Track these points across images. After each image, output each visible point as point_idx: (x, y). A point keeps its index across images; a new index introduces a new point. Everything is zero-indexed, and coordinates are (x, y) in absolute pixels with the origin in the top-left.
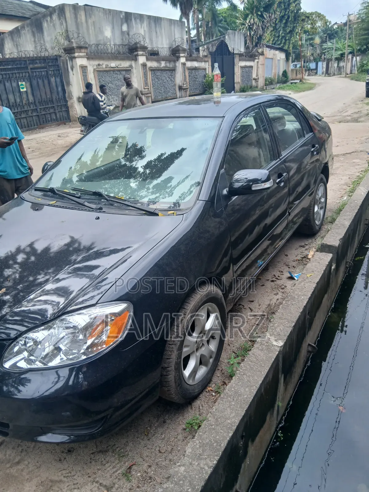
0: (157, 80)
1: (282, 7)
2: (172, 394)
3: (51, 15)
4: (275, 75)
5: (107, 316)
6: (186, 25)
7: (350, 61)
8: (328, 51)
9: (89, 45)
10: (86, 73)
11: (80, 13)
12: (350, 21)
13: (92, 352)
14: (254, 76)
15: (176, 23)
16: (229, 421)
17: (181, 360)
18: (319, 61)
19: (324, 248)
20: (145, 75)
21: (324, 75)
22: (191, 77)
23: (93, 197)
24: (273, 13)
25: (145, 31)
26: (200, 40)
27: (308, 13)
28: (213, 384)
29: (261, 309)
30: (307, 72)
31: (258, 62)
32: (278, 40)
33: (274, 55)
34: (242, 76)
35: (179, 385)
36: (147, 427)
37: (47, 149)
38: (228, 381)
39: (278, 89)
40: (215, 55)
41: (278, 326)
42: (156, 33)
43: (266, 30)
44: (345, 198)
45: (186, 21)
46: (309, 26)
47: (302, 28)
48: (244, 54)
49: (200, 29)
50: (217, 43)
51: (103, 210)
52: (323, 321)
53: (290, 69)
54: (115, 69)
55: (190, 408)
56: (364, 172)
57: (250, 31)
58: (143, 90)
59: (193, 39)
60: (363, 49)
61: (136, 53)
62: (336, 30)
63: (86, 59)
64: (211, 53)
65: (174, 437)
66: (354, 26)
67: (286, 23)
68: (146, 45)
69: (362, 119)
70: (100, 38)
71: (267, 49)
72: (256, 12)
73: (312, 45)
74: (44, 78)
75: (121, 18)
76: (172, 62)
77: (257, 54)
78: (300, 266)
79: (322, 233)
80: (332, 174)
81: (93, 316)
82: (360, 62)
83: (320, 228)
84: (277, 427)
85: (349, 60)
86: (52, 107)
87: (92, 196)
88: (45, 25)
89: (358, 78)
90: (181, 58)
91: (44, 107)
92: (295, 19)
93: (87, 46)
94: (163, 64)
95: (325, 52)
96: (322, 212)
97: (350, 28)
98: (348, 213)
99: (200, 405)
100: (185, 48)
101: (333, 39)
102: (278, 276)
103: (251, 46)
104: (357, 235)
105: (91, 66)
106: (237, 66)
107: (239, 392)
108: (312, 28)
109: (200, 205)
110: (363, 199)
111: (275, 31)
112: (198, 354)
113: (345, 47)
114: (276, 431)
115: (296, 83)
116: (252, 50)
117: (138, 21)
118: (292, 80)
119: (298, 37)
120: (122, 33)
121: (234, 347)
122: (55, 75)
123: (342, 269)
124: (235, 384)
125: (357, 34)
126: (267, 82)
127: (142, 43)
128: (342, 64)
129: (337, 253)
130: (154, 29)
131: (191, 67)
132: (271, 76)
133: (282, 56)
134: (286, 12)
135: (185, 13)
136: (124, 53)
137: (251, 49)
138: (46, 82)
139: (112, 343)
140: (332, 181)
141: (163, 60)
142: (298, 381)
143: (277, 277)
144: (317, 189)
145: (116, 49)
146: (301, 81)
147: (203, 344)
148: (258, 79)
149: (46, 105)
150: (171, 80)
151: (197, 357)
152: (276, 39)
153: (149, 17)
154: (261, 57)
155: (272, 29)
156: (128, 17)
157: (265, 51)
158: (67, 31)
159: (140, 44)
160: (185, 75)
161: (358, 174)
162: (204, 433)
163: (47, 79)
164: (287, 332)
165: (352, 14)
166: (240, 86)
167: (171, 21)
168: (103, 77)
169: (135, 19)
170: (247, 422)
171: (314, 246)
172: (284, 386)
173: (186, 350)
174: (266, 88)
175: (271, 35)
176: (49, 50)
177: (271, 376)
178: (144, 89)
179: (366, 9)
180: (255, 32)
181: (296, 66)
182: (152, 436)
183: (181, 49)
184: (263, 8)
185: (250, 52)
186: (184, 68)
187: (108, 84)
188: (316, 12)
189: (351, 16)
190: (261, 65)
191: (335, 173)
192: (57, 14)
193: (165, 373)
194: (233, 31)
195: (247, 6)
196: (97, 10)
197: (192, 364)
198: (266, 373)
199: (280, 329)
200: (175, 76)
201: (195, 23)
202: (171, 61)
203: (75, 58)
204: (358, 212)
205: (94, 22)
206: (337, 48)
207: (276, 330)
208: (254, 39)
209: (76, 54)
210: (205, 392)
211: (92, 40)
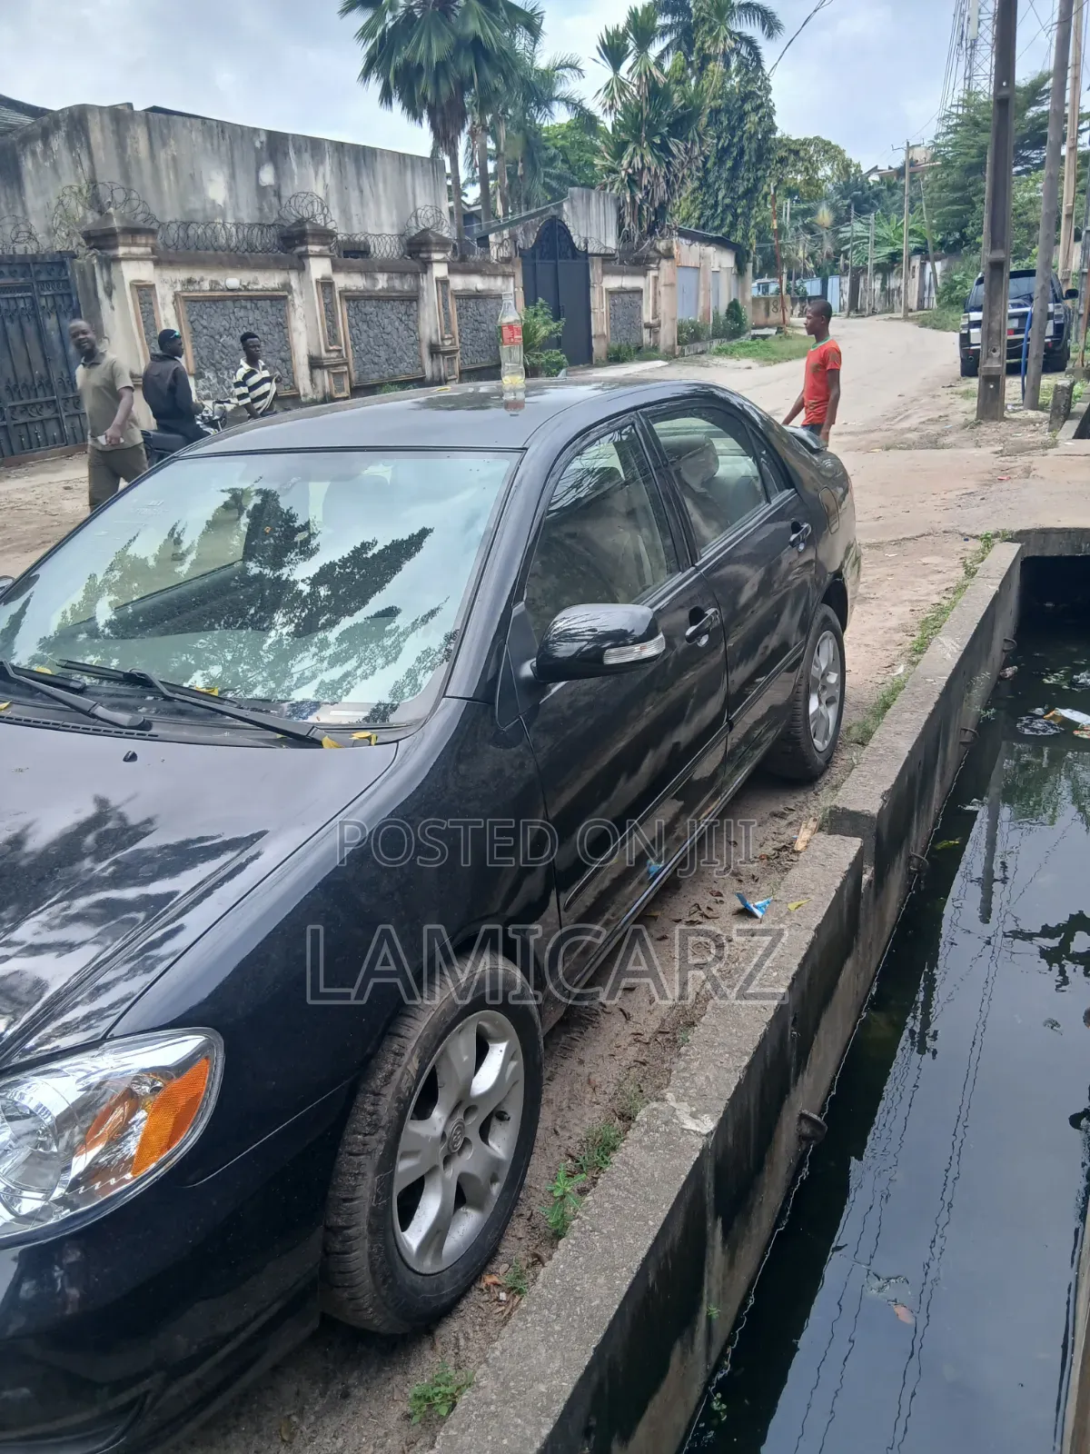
0: (365, 327)
1: (722, 123)
2: (366, 1309)
3: (45, 135)
4: (706, 312)
5: (138, 1079)
6: (448, 170)
7: (917, 274)
8: (855, 247)
9: (161, 225)
10: (151, 304)
11: (132, 132)
12: (912, 163)
13: (90, 1195)
14: (647, 317)
15: (420, 163)
16: (543, 1388)
17: (390, 1202)
18: (832, 274)
19: (839, 822)
20: (330, 312)
21: (844, 314)
22: (464, 320)
23: (124, 689)
24: (697, 139)
25: (326, 186)
26: (491, 212)
27: (795, 142)
28: (501, 1263)
29: (656, 1013)
30: (798, 305)
31: (656, 278)
32: (713, 215)
33: (701, 257)
34: (613, 317)
35: (384, 1282)
36: (289, 1416)
37: (25, 528)
38: (550, 1251)
39: (715, 354)
40: (534, 256)
41: (701, 1068)
42: (361, 191)
43: (676, 187)
44: (901, 670)
45: (447, 160)
46: (799, 177)
47: (780, 181)
48: (618, 255)
49: (492, 182)
50: (538, 223)
51: (153, 731)
52: (846, 1039)
53: (749, 298)
54: (240, 294)
55: (427, 1346)
56: (954, 594)
57: (632, 192)
58: (324, 354)
59: (473, 209)
60: (951, 240)
61: (303, 249)
62: (875, 189)
63: (150, 265)
64: (521, 253)
65: (374, 1445)
66: (926, 178)
67: (734, 169)
68: (331, 226)
69: (949, 439)
70: (194, 203)
71: (683, 240)
72: (649, 138)
73: (810, 229)
74: (25, 319)
75: (256, 149)
76: (408, 276)
77: (652, 254)
78: (772, 876)
79: (835, 772)
80: (865, 600)
81: (95, 1079)
82: (942, 277)
83: (829, 761)
84: (709, 1383)
85: (914, 271)
86: (47, 402)
87: (122, 687)
88: (28, 164)
89: (939, 320)
90: (435, 265)
91: (25, 401)
92: (760, 158)
93: (154, 226)
94: (382, 281)
95: (848, 250)
96: (831, 713)
97: (912, 182)
98: (907, 715)
99: (461, 1335)
100: (446, 235)
101: (869, 212)
102: (709, 908)
103: (637, 233)
104: (937, 778)
105: (167, 284)
106: (597, 290)
107: (578, 1288)
108: (808, 182)
109: (450, 711)
110: (950, 672)
111: (704, 189)
112: (451, 1174)
113: (902, 235)
114: (706, 1395)
115: (764, 337)
116: (640, 244)
117: (307, 157)
118: (755, 328)
119: (769, 206)
120: (261, 191)
121: (570, 1138)
122: (57, 310)
123: (896, 880)
124: (565, 1262)
125: (932, 198)
126: (685, 335)
127: (320, 220)
128: (894, 283)
129: (878, 835)
130: (355, 181)
131: (462, 290)
132: (695, 317)
133: (723, 260)
134: (733, 137)
135: (445, 139)
136: (266, 250)
137: (636, 240)
138: (30, 328)
139: (153, 1166)
140: (864, 619)
141: (382, 270)
142: (774, 1230)
143: (704, 910)
144: (816, 649)
145: (241, 236)
146: (780, 330)
147: (466, 1142)
148: (659, 326)
149: (29, 398)
150: (408, 328)
151: (445, 1183)
152: (708, 213)
153: (339, 147)
154: (664, 263)
155: (696, 184)
156: (276, 146)
157: (675, 247)
158: (93, 182)
159: (311, 223)
160: (447, 314)
161: (936, 599)
162: (464, 1431)
163: (33, 321)
164: (728, 1085)
165: (919, 145)
166: (608, 345)
167: (402, 157)
168: (205, 317)
169: (298, 152)
170: (600, 1385)
171: (812, 812)
172: (723, 1252)
173: (406, 1168)
174: (683, 351)
175: (692, 202)
176: (41, 237)
177: (677, 1230)
178: (328, 351)
179: (956, 132)
180: (647, 194)
181: (766, 287)
182: (306, 1445)
183: (433, 239)
184: (668, 125)
185: (632, 251)
186: (445, 294)
187: (217, 337)
188: (817, 138)
189: (917, 149)
190: (665, 285)
191: (872, 596)
192: (64, 134)
193: (338, 1247)
194: (585, 190)
195: (621, 119)
196: (184, 125)
197: (430, 1207)
198: (660, 1223)
199: (707, 1078)
200: (418, 316)
201: (476, 166)
202: (405, 273)
203: (117, 260)
204: (934, 711)
205: (174, 158)
206: (879, 237)
207: (693, 1082)
208: (645, 213)
209: (121, 251)
210: (477, 1292)
211: (170, 212)
